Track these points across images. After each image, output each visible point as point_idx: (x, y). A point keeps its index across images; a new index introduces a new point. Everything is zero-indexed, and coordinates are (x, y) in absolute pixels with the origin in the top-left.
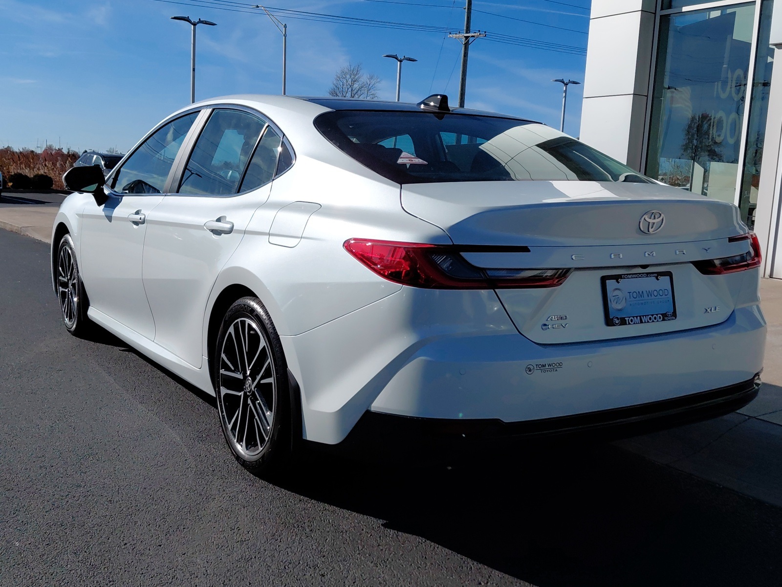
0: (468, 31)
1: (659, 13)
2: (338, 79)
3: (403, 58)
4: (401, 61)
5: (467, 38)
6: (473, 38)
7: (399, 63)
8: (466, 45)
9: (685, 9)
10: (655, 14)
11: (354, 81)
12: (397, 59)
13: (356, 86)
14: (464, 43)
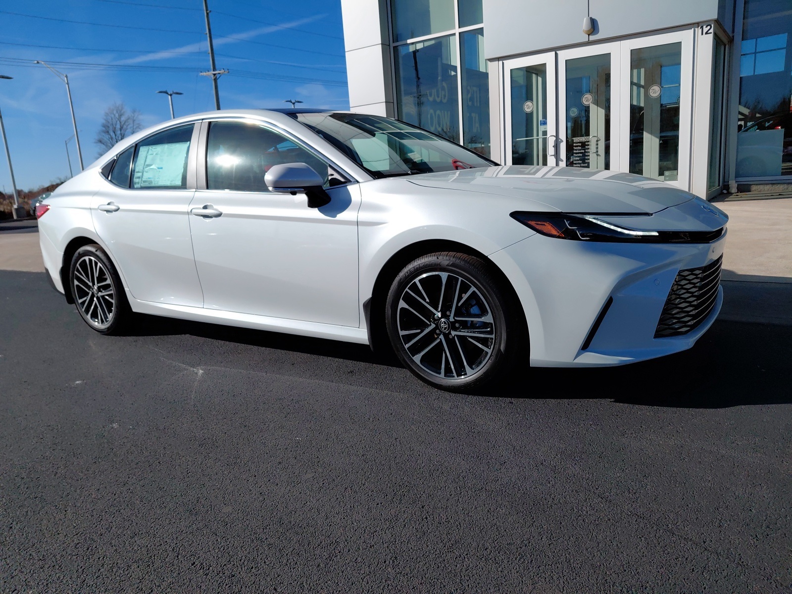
0: (214, 69)
1: (392, 45)
2: (107, 114)
3: (172, 93)
4: (171, 95)
5: (214, 75)
6: (219, 75)
7: (170, 97)
8: (215, 80)
9: (409, 41)
10: (389, 45)
11: (120, 116)
12: (167, 93)
13: (123, 119)
14: (213, 78)
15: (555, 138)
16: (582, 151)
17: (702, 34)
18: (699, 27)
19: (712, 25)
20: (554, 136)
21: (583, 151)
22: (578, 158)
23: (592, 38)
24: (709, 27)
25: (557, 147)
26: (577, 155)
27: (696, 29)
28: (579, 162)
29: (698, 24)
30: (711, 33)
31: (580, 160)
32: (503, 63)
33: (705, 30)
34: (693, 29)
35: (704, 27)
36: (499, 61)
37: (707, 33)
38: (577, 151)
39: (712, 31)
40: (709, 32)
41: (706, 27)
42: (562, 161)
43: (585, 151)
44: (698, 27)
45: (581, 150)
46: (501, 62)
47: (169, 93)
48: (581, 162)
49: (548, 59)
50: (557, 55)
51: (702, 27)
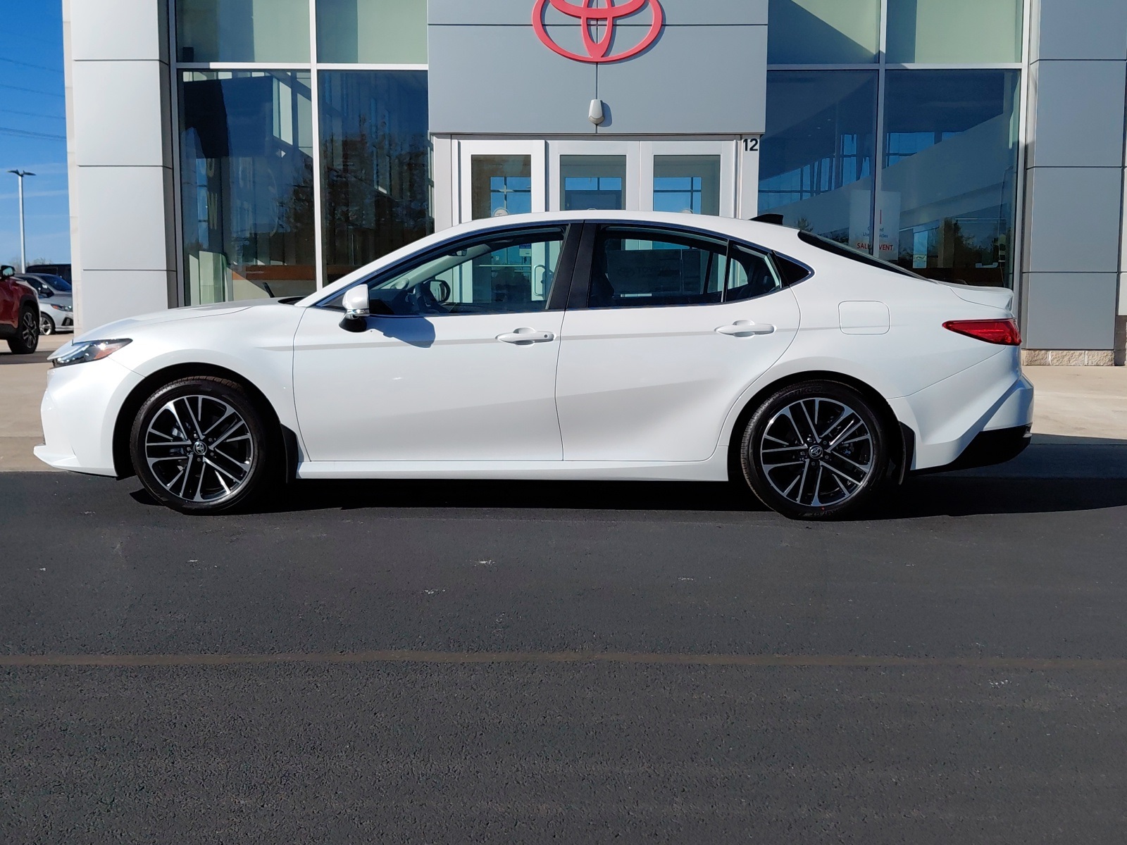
15: (544, 270)
17: (746, 149)
18: (743, 140)
19: (758, 141)
20: (542, 266)
23: (601, 130)
24: (754, 142)
27: (739, 142)
29: (741, 136)
30: (757, 150)
32: (459, 143)
33: (750, 144)
34: (735, 141)
35: (749, 141)
36: (451, 139)
37: (751, 149)
39: (757, 147)
40: (755, 148)
41: (751, 141)
44: (741, 139)
46: (455, 142)
47: (20, 173)
49: (534, 149)
50: (547, 145)
51: (746, 141)
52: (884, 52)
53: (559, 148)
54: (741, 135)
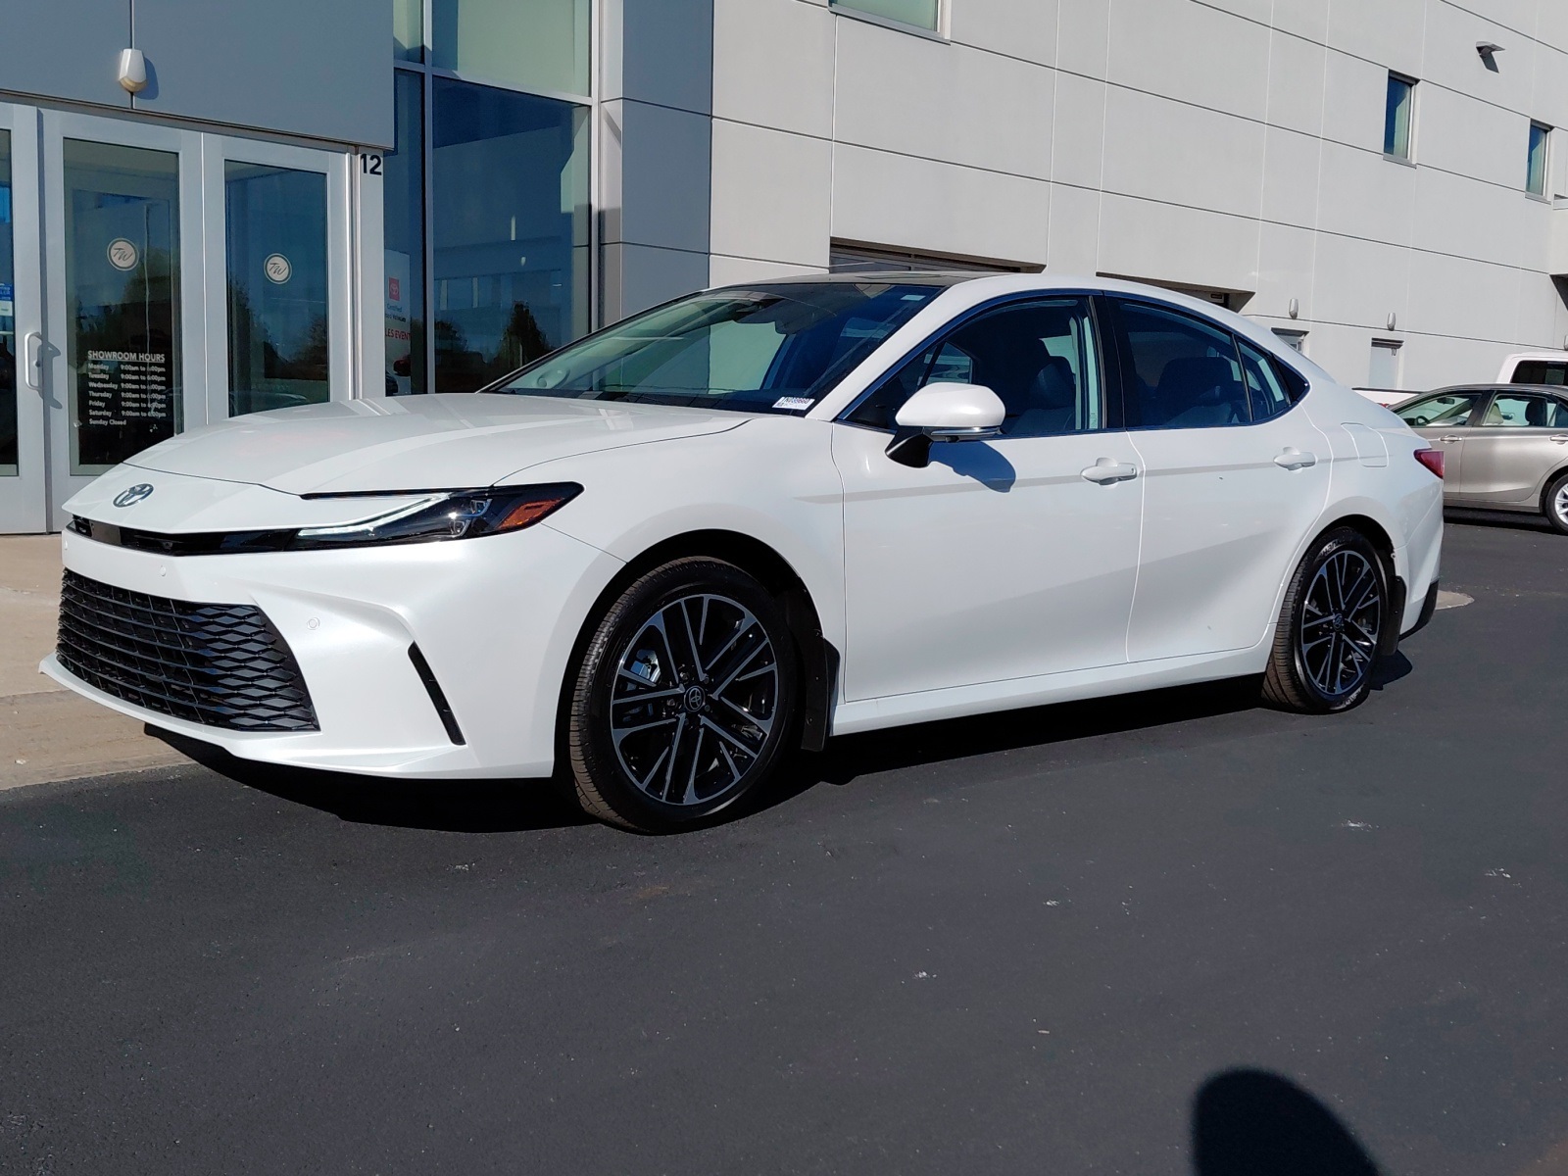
15: (38, 342)
16: (111, 386)
17: (365, 171)
18: (359, 156)
19: (382, 159)
20: (36, 335)
21: (115, 387)
22: (102, 404)
23: (138, 103)
24: (376, 161)
25: (43, 364)
26: (97, 395)
27: (353, 156)
28: (105, 413)
29: (355, 148)
30: (379, 173)
31: (107, 408)
33: (370, 163)
34: (347, 154)
35: (368, 157)
37: (373, 171)
38: (100, 385)
39: (380, 169)
40: (377, 170)
41: (372, 158)
42: (59, 406)
43: (120, 386)
44: (357, 154)
45: (107, 382)
48: (109, 414)
49: (17, 119)
50: (40, 116)
51: (364, 157)
52: (431, 48)
53: (61, 124)
54: (356, 146)
